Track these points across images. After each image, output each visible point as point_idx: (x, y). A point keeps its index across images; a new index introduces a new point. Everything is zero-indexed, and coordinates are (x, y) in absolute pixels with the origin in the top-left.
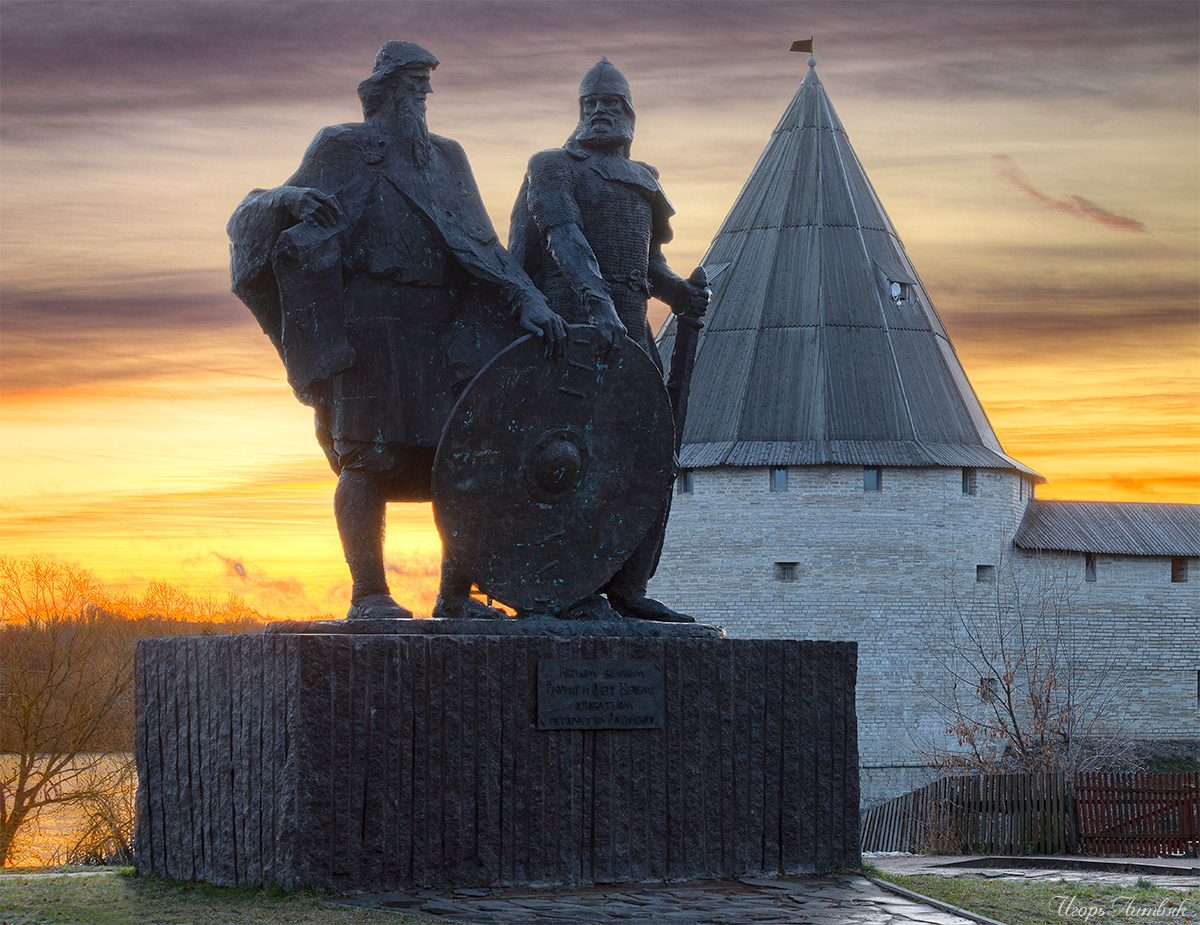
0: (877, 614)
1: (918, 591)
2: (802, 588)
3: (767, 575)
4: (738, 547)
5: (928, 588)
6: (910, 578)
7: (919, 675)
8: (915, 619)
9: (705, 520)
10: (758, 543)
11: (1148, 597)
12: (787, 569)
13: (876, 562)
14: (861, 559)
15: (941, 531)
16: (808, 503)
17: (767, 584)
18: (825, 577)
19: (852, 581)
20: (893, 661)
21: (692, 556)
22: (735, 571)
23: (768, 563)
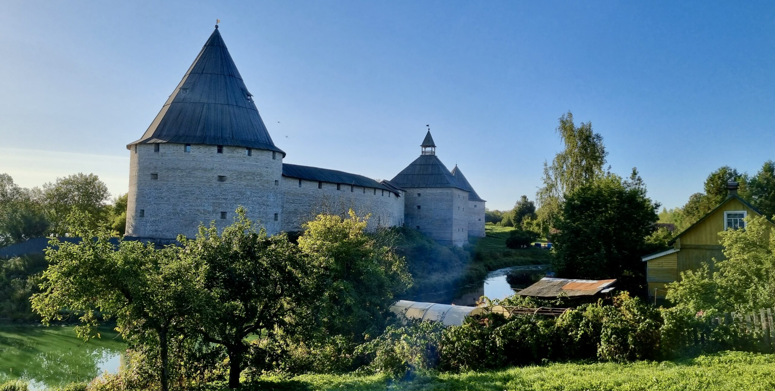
1: (260, 187)
2: (226, 185)
3: (215, 179)
4: (205, 170)
5: (263, 186)
6: (258, 182)
7: (260, 212)
8: (259, 195)
9: (194, 160)
10: (212, 169)
11: (313, 192)
12: (221, 179)
13: (249, 177)
14: (245, 176)
15: (267, 169)
16: (229, 158)
17: (215, 183)
18: (234, 181)
19: (242, 183)
20: (253, 207)
21: (189, 172)
22: (204, 177)
23: (216, 176)
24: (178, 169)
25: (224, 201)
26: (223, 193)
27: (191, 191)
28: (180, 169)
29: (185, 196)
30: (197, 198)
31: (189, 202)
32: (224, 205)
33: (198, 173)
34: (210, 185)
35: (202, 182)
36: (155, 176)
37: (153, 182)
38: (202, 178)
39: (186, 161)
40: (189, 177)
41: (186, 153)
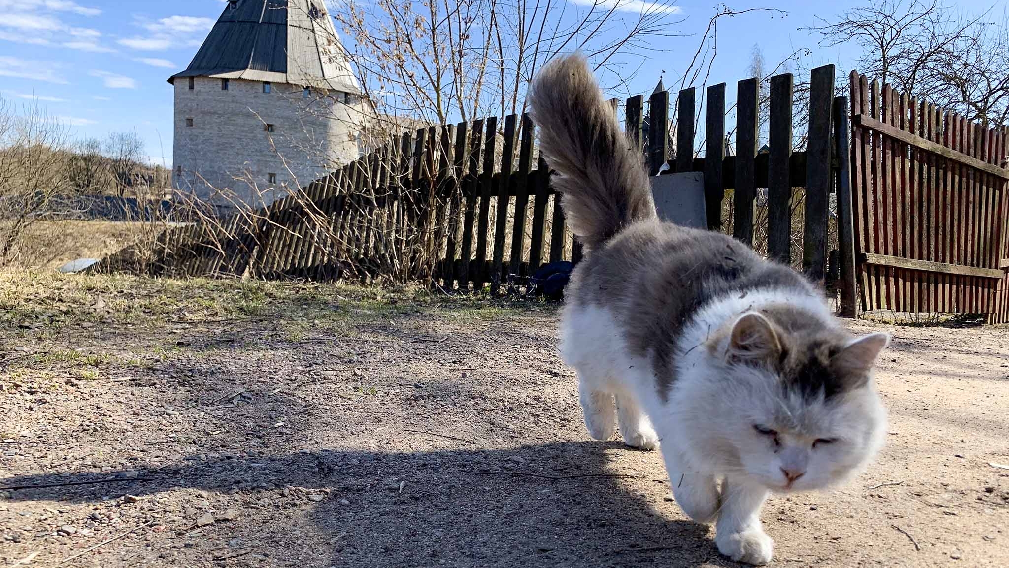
2: (276, 137)
3: (260, 129)
4: (248, 116)
9: (234, 102)
12: (269, 127)
16: (279, 99)
17: (260, 133)
18: (286, 131)
19: (298, 135)
21: (228, 118)
22: (246, 126)
23: (261, 124)
24: (215, 113)
25: (272, 159)
27: (230, 144)
28: (217, 113)
29: (223, 150)
30: (238, 154)
31: (228, 158)
32: (272, 164)
33: (239, 120)
34: (254, 137)
35: (243, 131)
36: (190, 122)
37: (188, 131)
38: (243, 127)
39: (224, 102)
40: (228, 124)
41: (225, 91)
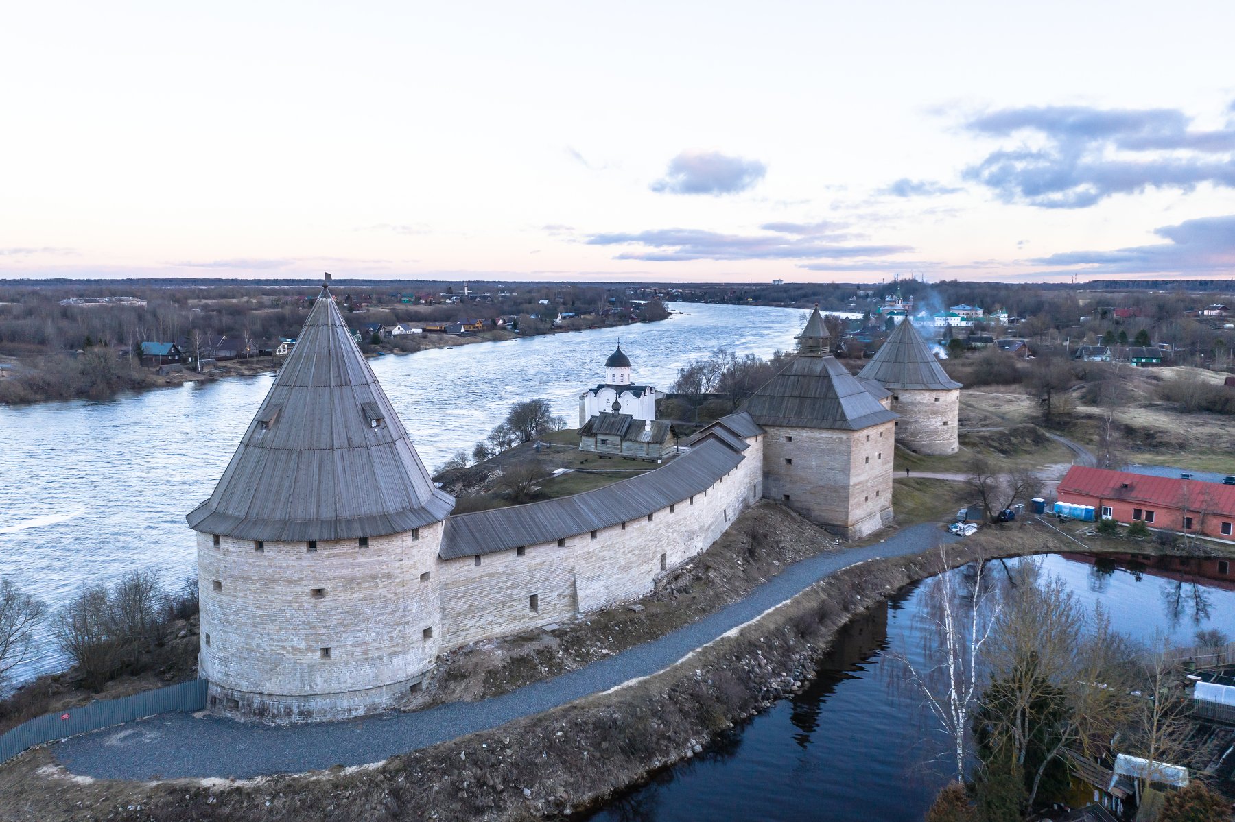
0: (368, 611)
1: (389, 596)
2: (327, 603)
3: (307, 595)
4: (290, 581)
5: (395, 593)
6: (386, 589)
7: (391, 638)
8: (388, 610)
9: (271, 566)
10: (301, 579)
11: (506, 566)
12: (319, 593)
13: (367, 584)
14: (359, 584)
15: (401, 563)
16: (328, 557)
17: (308, 601)
18: (340, 595)
19: (355, 595)
20: (377, 633)
21: (265, 585)
22: (289, 594)
23: (307, 590)
24: (248, 578)
25: (324, 631)
26: (322, 617)
27: (269, 616)
28: (251, 579)
29: (262, 623)
30: (280, 629)
31: (268, 634)
32: (324, 637)
33: (279, 588)
34: (300, 606)
35: (286, 601)
36: (218, 586)
37: (217, 595)
38: (285, 595)
39: (259, 566)
40: (266, 592)
41: (259, 553)
